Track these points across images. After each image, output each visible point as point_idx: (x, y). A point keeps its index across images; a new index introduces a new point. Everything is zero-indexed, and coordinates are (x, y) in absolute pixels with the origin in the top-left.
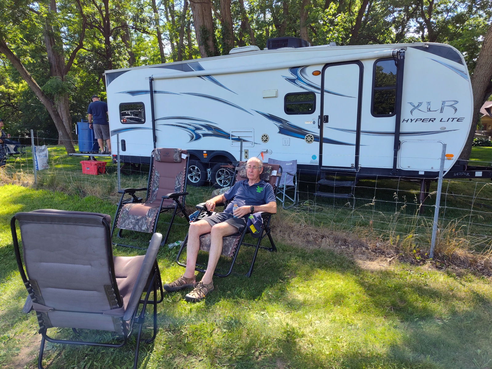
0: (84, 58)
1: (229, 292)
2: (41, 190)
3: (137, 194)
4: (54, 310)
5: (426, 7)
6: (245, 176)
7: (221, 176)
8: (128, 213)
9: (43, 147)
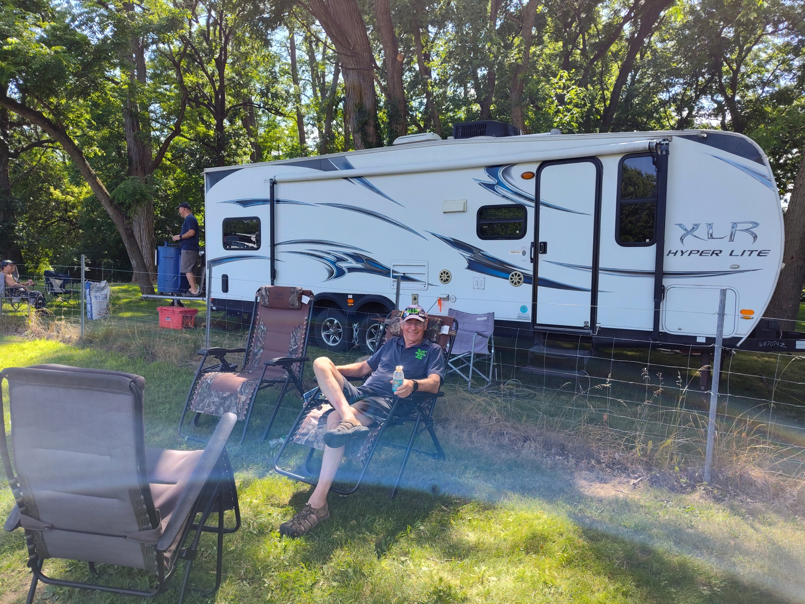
0: (183, 151)
1: (354, 522)
2: (88, 350)
3: (228, 357)
4: (52, 528)
5: (727, 78)
6: (399, 333)
7: (374, 336)
8: (209, 387)
9: (103, 283)
